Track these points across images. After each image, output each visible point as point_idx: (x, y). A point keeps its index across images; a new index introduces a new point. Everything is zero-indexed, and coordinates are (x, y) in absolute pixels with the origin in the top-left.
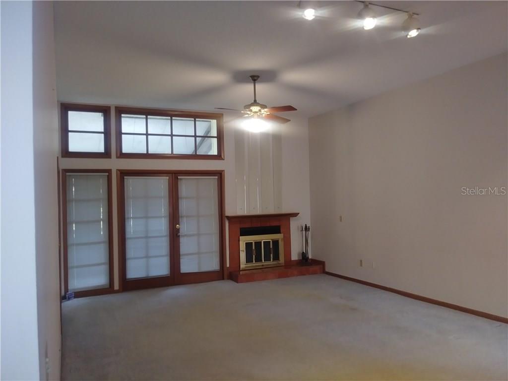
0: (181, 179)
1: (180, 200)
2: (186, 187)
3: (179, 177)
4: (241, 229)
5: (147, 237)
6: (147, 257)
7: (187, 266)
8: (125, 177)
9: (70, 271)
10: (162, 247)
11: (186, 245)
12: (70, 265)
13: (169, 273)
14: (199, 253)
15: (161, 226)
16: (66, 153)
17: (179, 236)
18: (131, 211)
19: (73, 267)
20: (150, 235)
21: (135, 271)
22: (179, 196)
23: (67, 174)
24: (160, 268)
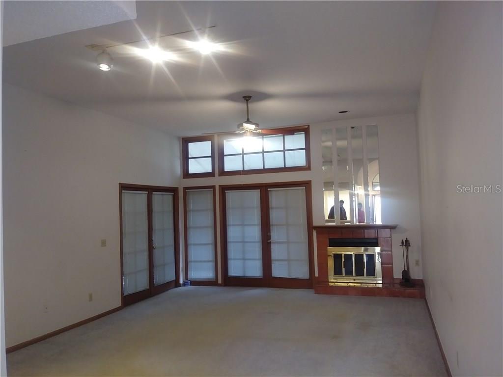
0: (271, 191)
1: (270, 211)
2: (276, 198)
3: (269, 189)
4: (330, 239)
5: (244, 242)
6: (244, 259)
7: (278, 271)
8: (226, 191)
9: (189, 265)
10: (256, 251)
11: (277, 252)
12: (189, 259)
13: (262, 275)
14: (289, 260)
15: (255, 232)
16: (186, 175)
17: (270, 243)
18: (231, 219)
19: (191, 262)
20: (246, 240)
21: (235, 270)
22: (270, 207)
23: (187, 191)
24: (255, 270)
